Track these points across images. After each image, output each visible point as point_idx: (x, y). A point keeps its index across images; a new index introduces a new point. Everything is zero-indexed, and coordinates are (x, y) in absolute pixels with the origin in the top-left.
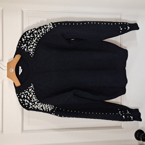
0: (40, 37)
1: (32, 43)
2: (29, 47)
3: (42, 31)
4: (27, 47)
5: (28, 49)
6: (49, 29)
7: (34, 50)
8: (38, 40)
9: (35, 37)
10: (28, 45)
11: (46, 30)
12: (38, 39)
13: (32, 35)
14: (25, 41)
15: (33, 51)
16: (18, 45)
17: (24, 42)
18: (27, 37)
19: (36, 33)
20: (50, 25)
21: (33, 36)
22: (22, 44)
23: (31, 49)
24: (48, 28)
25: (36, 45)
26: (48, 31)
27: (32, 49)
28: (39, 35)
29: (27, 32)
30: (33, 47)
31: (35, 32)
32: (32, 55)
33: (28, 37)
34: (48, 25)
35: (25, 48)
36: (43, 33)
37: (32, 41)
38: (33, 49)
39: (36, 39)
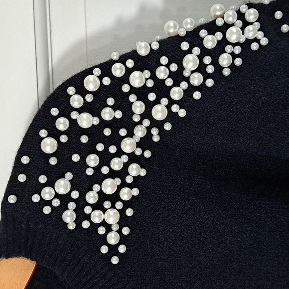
0: (172, 117)
1: (117, 164)
2: (92, 197)
3: (186, 74)
4: (75, 195)
5: (88, 210)
6: (234, 56)
7: (129, 212)
8: (156, 139)
9: (136, 119)
10: (82, 183)
11: (215, 62)
12: (155, 131)
13: (114, 108)
14: (62, 152)
15: (123, 221)
16: (13, 186)
17: (53, 161)
18: (74, 123)
19: (141, 93)
20: (246, 24)
21: (119, 114)
22: (43, 179)
23: (107, 205)
24: (229, 48)
25: (143, 173)
26: (232, 66)
27: (113, 207)
28: (165, 101)
29: (77, 81)
30: (125, 194)
31: (138, 79)
32: (113, 250)
33: (86, 121)
34: (227, 26)
35: (64, 207)
36: (191, 89)
37: (113, 149)
38: (119, 205)
39: (140, 132)
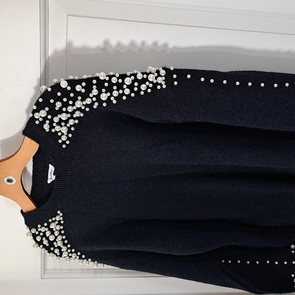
2: (56, 120)
4: (49, 117)
6: (148, 87)
7: (72, 129)
11: (139, 87)
12: (96, 104)
15: (69, 131)
20: (159, 75)
23: (63, 124)
24: (147, 83)
26: (145, 91)
28: (109, 94)
34: (150, 73)
38: (68, 125)
